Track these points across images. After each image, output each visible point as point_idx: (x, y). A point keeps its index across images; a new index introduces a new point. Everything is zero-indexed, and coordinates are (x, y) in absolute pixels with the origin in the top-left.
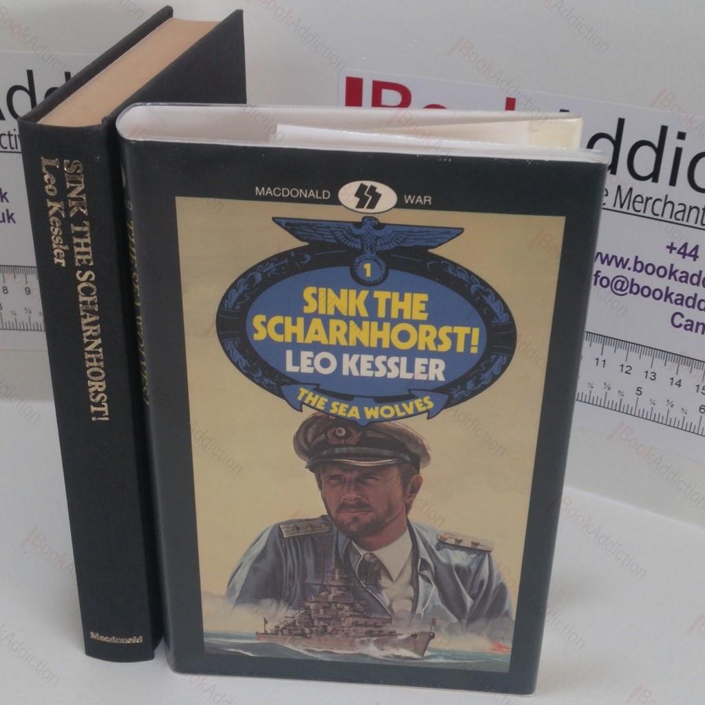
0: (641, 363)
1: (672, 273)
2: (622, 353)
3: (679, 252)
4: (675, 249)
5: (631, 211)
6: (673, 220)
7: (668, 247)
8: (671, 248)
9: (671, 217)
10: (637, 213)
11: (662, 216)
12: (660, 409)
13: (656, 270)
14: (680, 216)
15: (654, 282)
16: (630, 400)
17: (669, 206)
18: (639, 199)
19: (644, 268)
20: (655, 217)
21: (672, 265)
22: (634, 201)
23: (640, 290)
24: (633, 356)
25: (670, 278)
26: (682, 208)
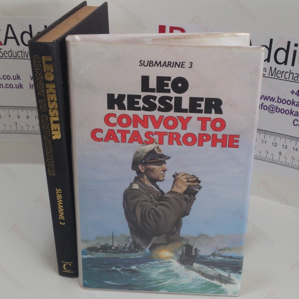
0: (281, 141)
1: (293, 103)
2: (273, 137)
3: (296, 94)
4: (294, 92)
5: (276, 77)
6: (293, 80)
7: (291, 92)
8: (293, 92)
9: (292, 79)
10: (278, 78)
11: (289, 79)
12: (289, 161)
13: (286, 102)
14: (296, 79)
15: (286, 107)
16: (276, 157)
17: (292, 75)
18: (279, 72)
19: (282, 101)
20: (286, 79)
21: (293, 100)
22: (277, 73)
23: (280, 111)
24: (278, 138)
25: (292, 105)
26: (297, 75)
